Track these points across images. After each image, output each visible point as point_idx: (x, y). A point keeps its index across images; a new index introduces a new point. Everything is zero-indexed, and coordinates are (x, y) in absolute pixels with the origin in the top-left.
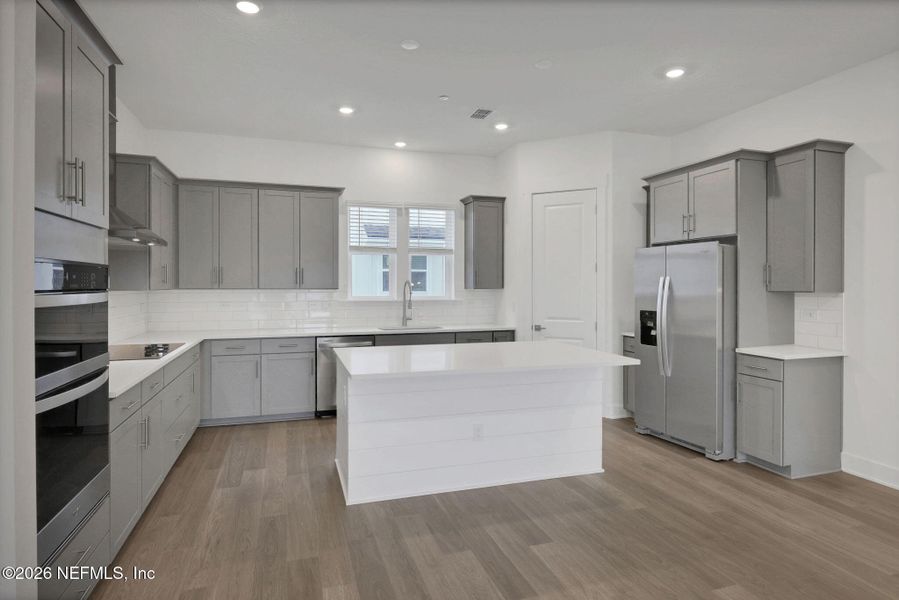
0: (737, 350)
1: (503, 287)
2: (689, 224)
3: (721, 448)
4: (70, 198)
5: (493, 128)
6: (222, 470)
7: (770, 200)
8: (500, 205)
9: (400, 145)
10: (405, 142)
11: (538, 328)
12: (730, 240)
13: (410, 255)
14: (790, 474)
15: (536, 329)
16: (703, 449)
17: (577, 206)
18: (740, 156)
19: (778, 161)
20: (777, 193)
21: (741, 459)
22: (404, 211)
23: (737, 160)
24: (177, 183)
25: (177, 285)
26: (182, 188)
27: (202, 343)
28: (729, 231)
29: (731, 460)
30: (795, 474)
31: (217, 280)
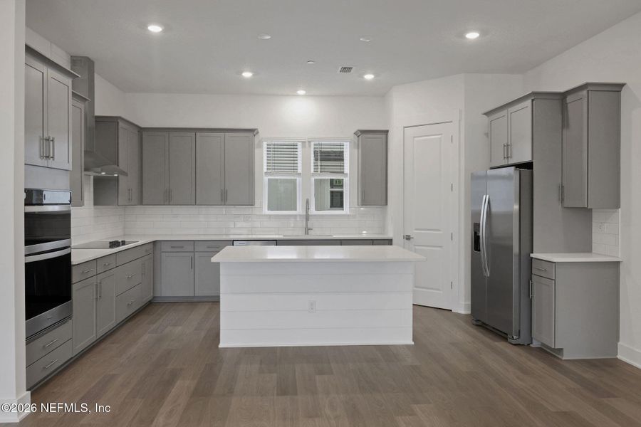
0: (532, 255)
1: (386, 204)
2: (508, 153)
3: (519, 335)
4: (47, 157)
5: (363, 77)
6: (155, 325)
7: (565, 131)
8: (384, 136)
9: (301, 92)
10: (304, 90)
11: (408, 238)
12: (529, 166)
13: (313, 179)
14: (562, 355)
15: (407, 239)
16: (506, 334)
17: (439, 136)
18: (535, 96)
19: (569, 99)
20: (568, 126)
21: (535, 344)
22: (307, 143)
23: (533, 100)
24: (141, 130)
25: (141, 202)
26: (145, 134)
27: (155, 242)
28: (527, 158)
29: (529, 345)
30: (566, 356)
31: (167, 199)
